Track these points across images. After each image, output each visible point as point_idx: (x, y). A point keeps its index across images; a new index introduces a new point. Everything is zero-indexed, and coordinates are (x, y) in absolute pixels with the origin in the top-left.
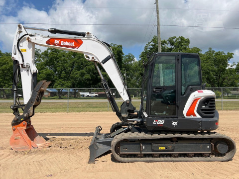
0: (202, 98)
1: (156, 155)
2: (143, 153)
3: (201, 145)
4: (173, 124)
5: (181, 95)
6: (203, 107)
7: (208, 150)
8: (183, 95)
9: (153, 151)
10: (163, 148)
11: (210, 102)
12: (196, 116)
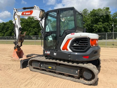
0: (74, 38)
1: (47, 71)
2: (41, 68)
3: (72, 70)
4: (54, 54)
5: (60, 37)
6: (74, 44)
7: (77, 74)
8: (61, 37)
9: (46, 68)
10: (50, 68)
11: (80, 41)
12: (68, 50)
